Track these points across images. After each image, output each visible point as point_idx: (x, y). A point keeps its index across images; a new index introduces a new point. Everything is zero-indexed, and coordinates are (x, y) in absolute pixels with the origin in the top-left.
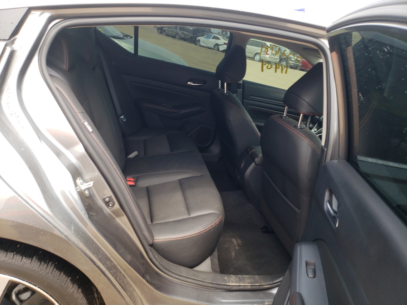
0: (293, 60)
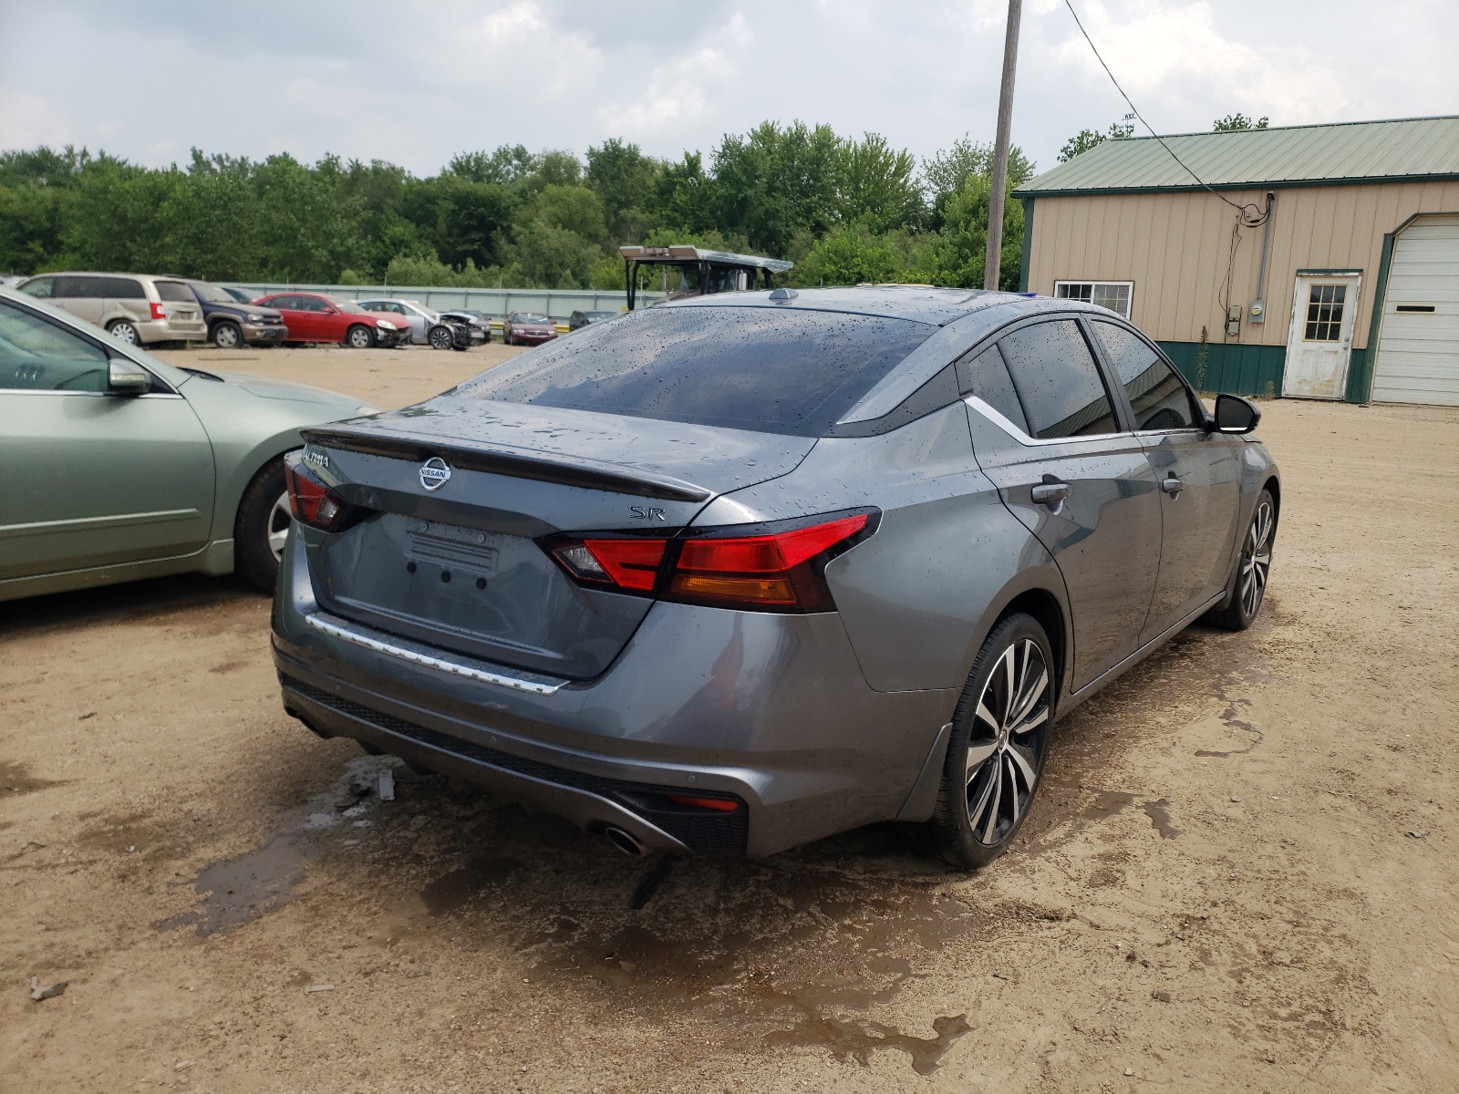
0: (254, 318)
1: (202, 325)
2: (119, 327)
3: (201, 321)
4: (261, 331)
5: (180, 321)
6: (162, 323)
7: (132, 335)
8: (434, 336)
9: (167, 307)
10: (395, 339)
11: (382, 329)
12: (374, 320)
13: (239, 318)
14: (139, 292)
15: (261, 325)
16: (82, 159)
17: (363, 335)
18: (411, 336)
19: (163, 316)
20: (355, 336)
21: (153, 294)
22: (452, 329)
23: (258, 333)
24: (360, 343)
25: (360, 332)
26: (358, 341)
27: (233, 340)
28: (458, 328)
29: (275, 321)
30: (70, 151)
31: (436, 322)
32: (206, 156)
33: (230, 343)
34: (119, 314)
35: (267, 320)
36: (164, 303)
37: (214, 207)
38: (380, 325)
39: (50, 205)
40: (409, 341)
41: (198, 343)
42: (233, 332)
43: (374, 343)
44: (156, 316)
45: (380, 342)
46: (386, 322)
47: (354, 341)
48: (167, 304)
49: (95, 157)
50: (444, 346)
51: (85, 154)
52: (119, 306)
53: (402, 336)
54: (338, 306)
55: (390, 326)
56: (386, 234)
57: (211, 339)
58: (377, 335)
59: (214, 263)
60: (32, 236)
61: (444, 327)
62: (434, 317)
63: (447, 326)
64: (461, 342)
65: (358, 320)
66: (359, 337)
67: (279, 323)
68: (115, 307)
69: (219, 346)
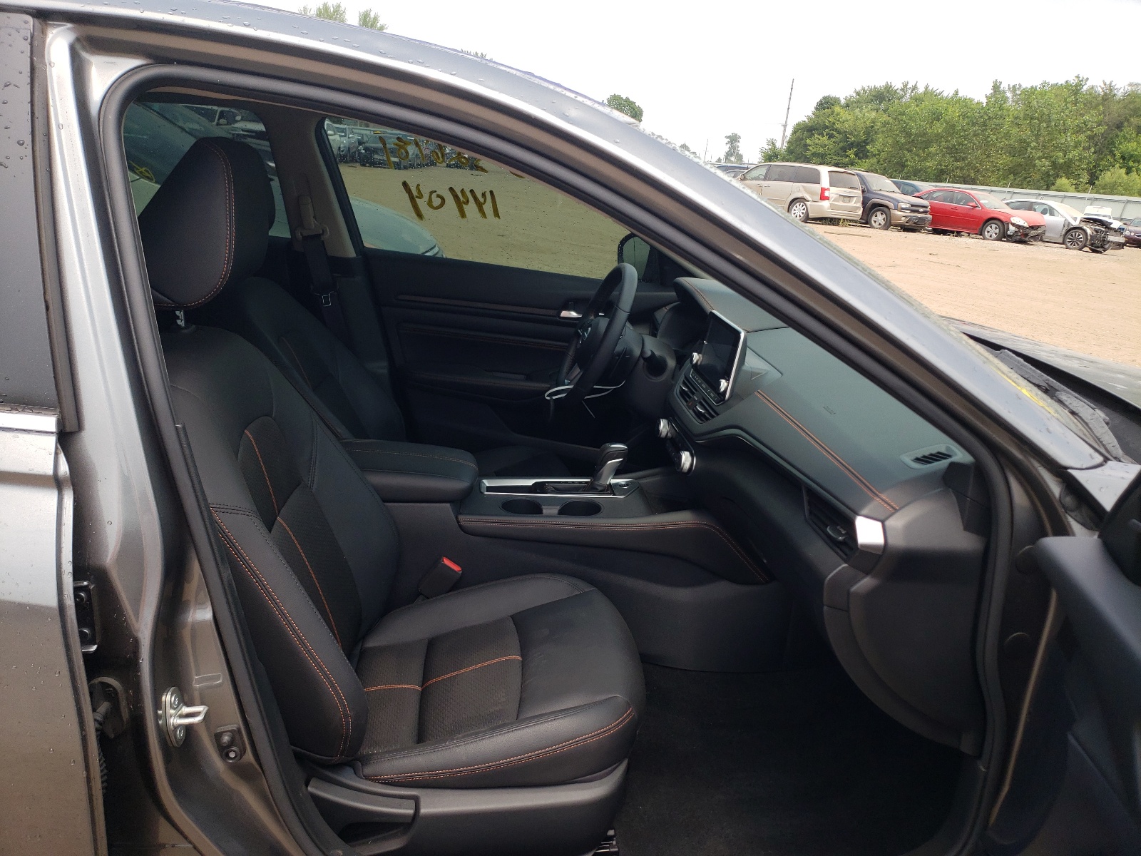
0: (904, 206)
1: (858, 207)
2: (798, 204)
3: (860, 205)
4: (906, 217)
5: (841, 203)
6: (826, 204)
7: (804, 211)
8: (1071, 236)
9: (833, 192)
10: (1024, 236)
11: (1013, 224)
12: (1009, 216)
13: (891, 205)
14: (815, 179)
15: (908, 213)
16: (912, 92)
17: (996, 228)
18: (1044, 233)
19: (827, 198)
20: (989, 228)
21: (825, 181)
22: (1089, 231)
23: (903, 219)
24: (991, 236)
25: (994, 226)
26: (989, 234)
27: (883, 223)
28: (1097, 231)
29: (921, 210)
30: (905, 85)
31: (1075, 224)
32: (1004, 86)
33: (880, 224)
34: (799, 195)
35: (914, 208)
36: (831, 188)
37: (974, 124)
38: (1013, 222)
39: (868, 124)
40: (1039, 238)
41: (852, 222)
42: (884, 216)
43: (1004, 236)
44: (823, 198)
45: (1009, 236)
46: (1020, 219)
47: (986, 233)
48: (834, 190)
49: (921, 90)
50: (1077, 246)
51: (915, 88)
52: (802, 189)
53: (1033, 233)
54: (981, 202)
55: (1021, 223)
56: (1118, 149)
57: (865, 221)
58: (1008, 229)
59: (961, 169)
60: (851, 146)
61: (1081, 228)
62: (1075, 219)
63: (1085, 228)
64: (1098, 246)
65: (992, 215)
66: (992, 230)
67: (925, 212)
68: (798, 189)
69: (871, 227)
